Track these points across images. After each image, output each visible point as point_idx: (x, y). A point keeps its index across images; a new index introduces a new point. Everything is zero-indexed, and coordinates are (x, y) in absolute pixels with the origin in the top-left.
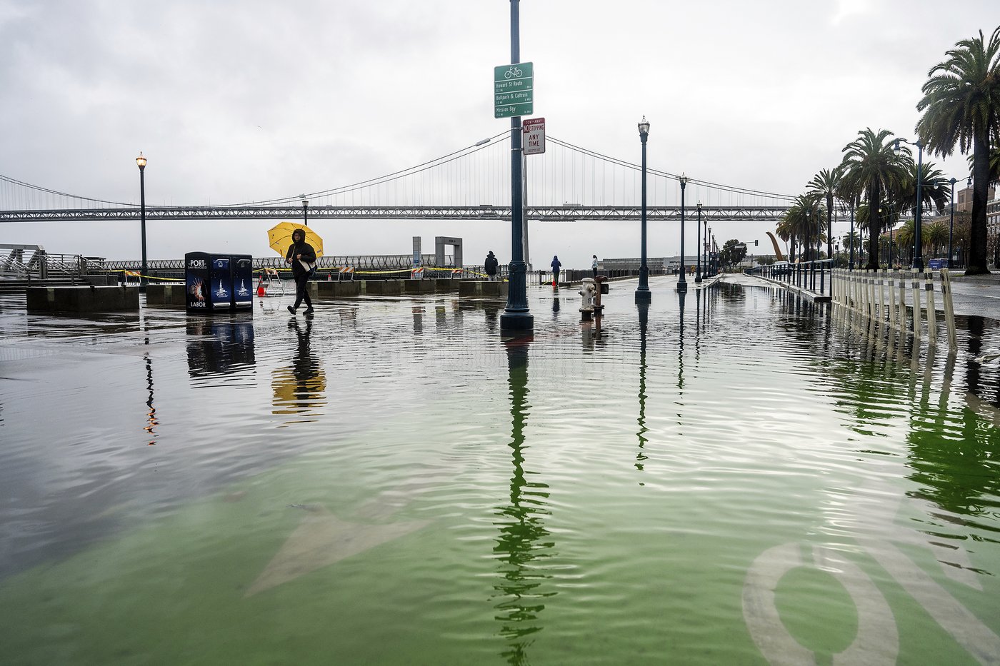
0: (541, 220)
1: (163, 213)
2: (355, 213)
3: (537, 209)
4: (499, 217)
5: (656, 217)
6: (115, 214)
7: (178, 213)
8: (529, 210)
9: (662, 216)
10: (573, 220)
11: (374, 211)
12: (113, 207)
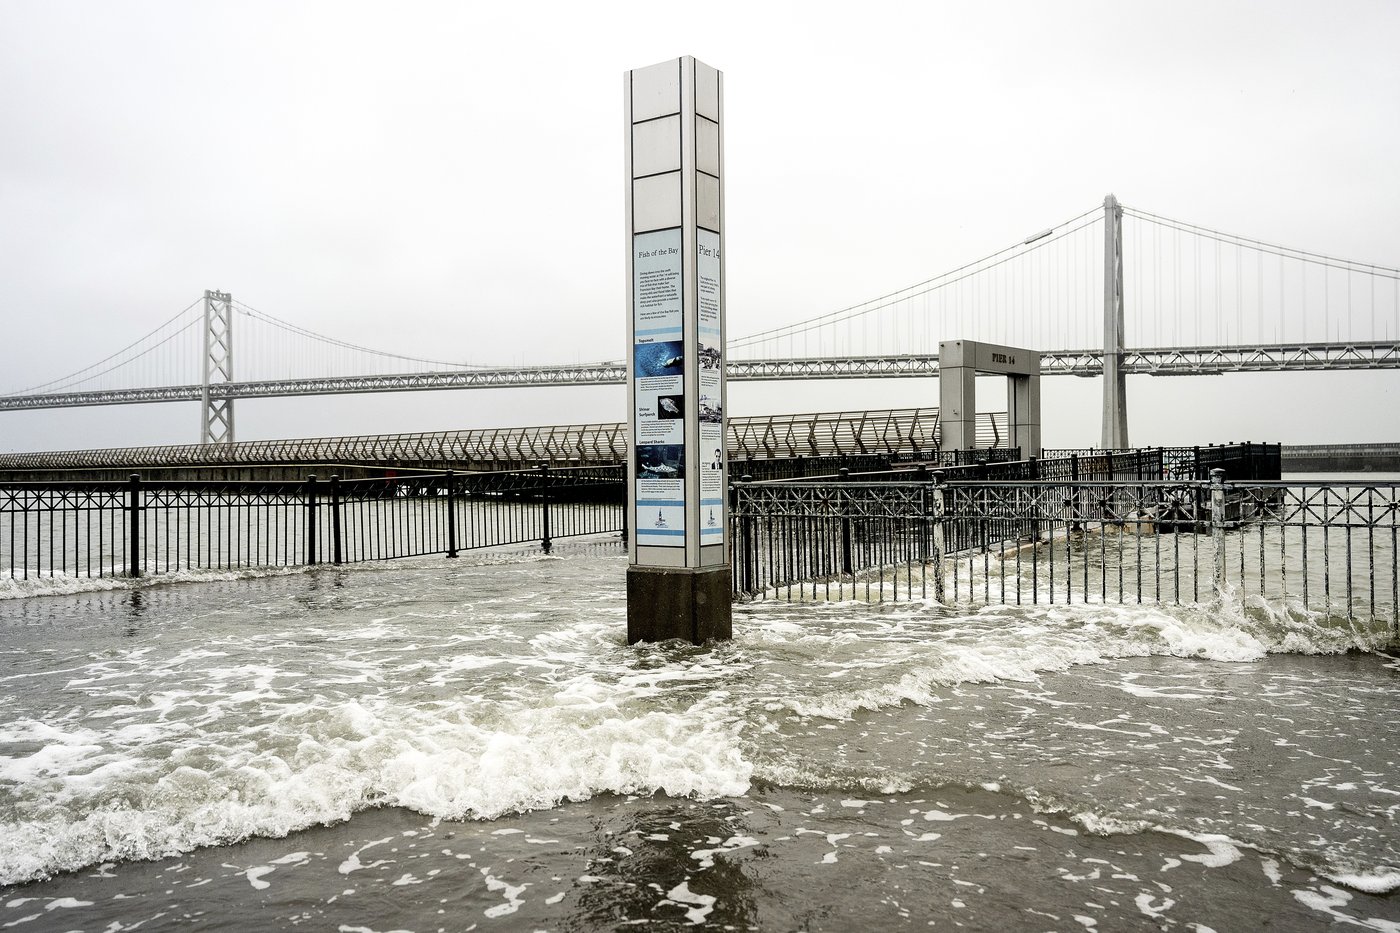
0: (1153, 374)
1: (532, 376)
2: (808, 370)
3: (1144, 354)
4: (1070, 371)
5: (1353, 362)
6: (464, 379)
7: (554, 375)
8: (1129, 354)
9: (1366, 361)
10: (1219, 372)
11: (841, 366)
12: (442, 369)
